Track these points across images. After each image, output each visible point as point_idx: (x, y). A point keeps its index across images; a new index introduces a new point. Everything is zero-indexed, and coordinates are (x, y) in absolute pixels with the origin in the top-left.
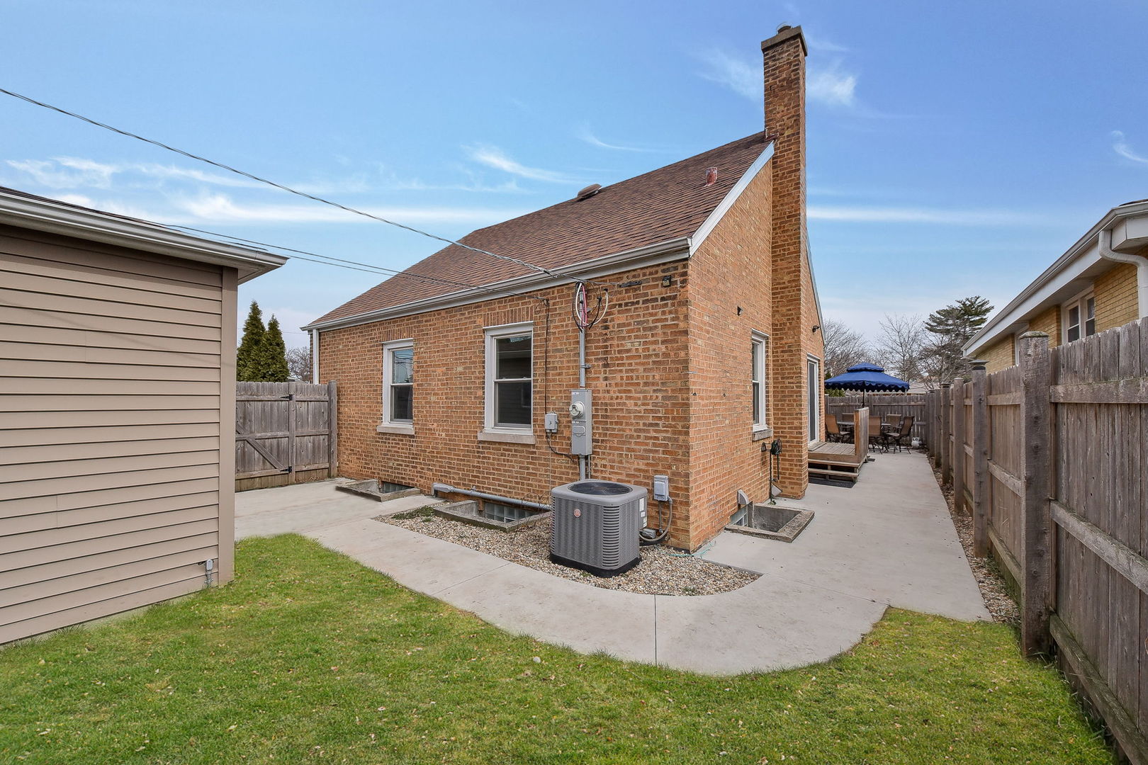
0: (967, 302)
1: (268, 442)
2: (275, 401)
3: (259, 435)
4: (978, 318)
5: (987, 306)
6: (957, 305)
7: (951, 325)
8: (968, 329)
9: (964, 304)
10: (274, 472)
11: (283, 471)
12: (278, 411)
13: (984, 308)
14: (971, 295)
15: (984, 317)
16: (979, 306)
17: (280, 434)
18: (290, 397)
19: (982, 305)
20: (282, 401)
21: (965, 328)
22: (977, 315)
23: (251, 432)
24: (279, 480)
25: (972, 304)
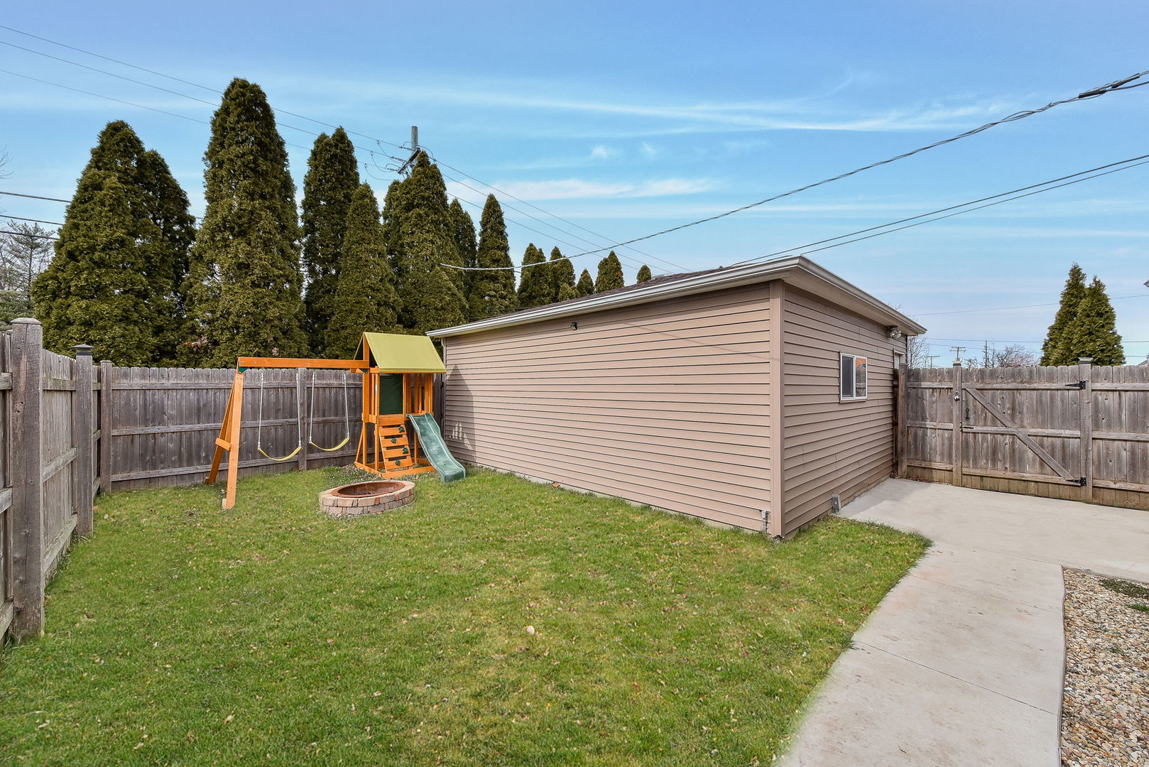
1: (1047, 441)
2: (1058, 390)
3: (1034, 430)
10: (1056, 479)
11: (1072, 481)
12: (1062, 402)
17: (1067, 433)
18: (1082, 385)
20: (1069, 390)
23: (1022, 427)
24: (1067, 491)
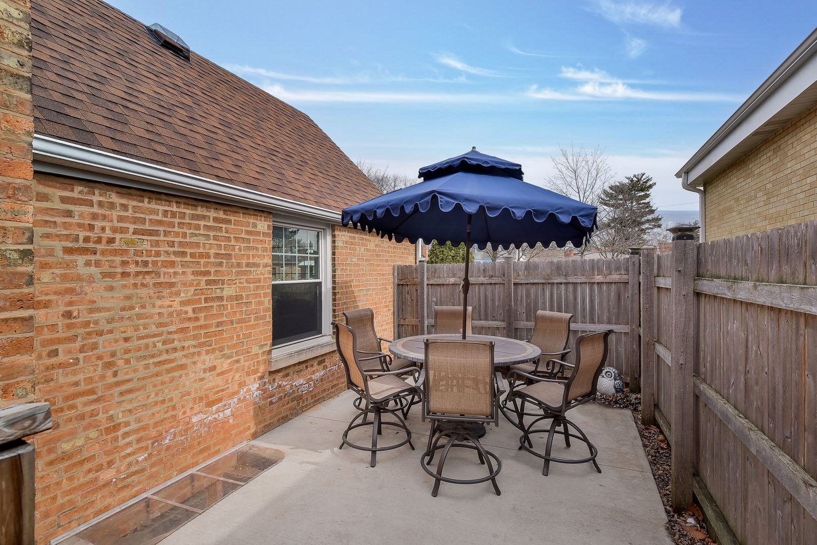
0: (635, 179)
4: (643, 193)
5: (651, 183)
6: (626, 181)
7: (621, 200)
8: (634, 204)
9: (632, 181)
13: (648, 184)
14: (638, 172)
15: (648, 193)
16: (644, 182)
19: (646, 182)
21: (632, 203)
22: (642, 190)
25: (639, 180)
